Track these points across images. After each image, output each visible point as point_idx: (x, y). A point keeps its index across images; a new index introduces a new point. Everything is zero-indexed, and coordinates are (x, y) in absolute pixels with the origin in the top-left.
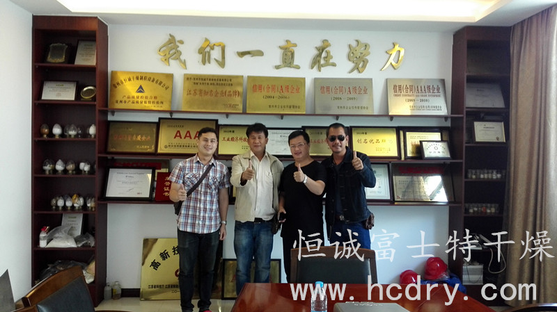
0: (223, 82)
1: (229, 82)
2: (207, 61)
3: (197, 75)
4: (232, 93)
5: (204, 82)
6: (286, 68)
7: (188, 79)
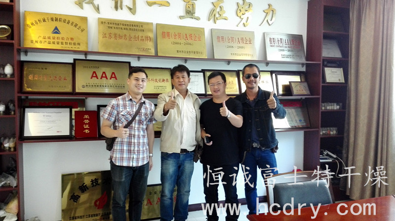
0: (135, 28)
1: (141, 28)
2: (119, 8)
3: (111, 20)
4: (144, 38)
5: (118, 26)
6: (189, 19)
7: (102, 22)
